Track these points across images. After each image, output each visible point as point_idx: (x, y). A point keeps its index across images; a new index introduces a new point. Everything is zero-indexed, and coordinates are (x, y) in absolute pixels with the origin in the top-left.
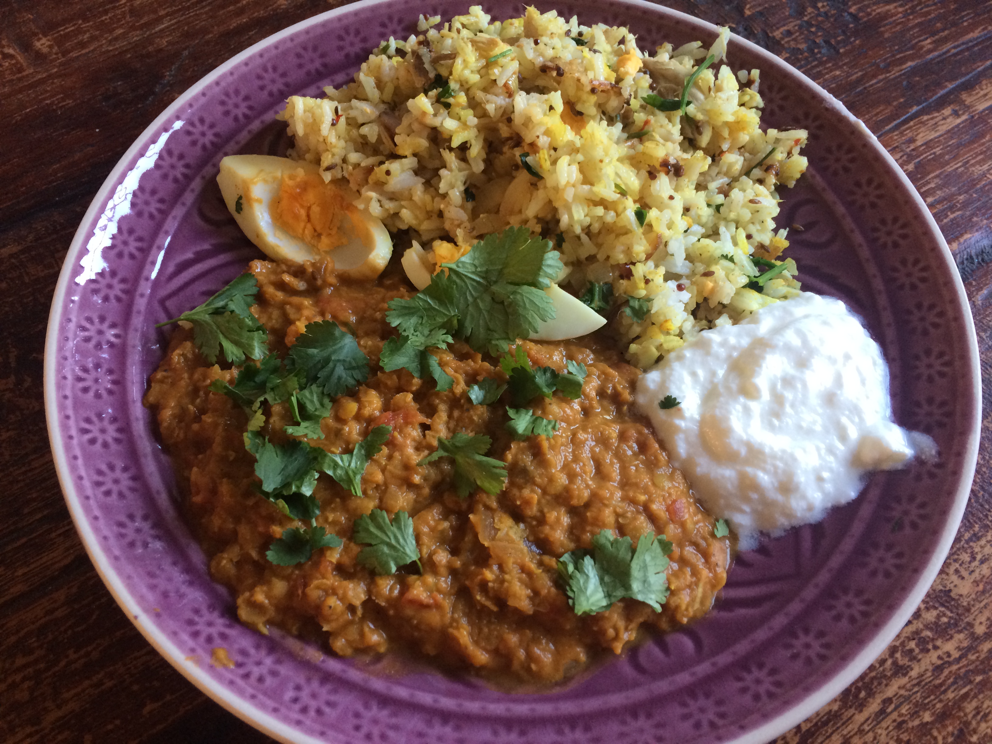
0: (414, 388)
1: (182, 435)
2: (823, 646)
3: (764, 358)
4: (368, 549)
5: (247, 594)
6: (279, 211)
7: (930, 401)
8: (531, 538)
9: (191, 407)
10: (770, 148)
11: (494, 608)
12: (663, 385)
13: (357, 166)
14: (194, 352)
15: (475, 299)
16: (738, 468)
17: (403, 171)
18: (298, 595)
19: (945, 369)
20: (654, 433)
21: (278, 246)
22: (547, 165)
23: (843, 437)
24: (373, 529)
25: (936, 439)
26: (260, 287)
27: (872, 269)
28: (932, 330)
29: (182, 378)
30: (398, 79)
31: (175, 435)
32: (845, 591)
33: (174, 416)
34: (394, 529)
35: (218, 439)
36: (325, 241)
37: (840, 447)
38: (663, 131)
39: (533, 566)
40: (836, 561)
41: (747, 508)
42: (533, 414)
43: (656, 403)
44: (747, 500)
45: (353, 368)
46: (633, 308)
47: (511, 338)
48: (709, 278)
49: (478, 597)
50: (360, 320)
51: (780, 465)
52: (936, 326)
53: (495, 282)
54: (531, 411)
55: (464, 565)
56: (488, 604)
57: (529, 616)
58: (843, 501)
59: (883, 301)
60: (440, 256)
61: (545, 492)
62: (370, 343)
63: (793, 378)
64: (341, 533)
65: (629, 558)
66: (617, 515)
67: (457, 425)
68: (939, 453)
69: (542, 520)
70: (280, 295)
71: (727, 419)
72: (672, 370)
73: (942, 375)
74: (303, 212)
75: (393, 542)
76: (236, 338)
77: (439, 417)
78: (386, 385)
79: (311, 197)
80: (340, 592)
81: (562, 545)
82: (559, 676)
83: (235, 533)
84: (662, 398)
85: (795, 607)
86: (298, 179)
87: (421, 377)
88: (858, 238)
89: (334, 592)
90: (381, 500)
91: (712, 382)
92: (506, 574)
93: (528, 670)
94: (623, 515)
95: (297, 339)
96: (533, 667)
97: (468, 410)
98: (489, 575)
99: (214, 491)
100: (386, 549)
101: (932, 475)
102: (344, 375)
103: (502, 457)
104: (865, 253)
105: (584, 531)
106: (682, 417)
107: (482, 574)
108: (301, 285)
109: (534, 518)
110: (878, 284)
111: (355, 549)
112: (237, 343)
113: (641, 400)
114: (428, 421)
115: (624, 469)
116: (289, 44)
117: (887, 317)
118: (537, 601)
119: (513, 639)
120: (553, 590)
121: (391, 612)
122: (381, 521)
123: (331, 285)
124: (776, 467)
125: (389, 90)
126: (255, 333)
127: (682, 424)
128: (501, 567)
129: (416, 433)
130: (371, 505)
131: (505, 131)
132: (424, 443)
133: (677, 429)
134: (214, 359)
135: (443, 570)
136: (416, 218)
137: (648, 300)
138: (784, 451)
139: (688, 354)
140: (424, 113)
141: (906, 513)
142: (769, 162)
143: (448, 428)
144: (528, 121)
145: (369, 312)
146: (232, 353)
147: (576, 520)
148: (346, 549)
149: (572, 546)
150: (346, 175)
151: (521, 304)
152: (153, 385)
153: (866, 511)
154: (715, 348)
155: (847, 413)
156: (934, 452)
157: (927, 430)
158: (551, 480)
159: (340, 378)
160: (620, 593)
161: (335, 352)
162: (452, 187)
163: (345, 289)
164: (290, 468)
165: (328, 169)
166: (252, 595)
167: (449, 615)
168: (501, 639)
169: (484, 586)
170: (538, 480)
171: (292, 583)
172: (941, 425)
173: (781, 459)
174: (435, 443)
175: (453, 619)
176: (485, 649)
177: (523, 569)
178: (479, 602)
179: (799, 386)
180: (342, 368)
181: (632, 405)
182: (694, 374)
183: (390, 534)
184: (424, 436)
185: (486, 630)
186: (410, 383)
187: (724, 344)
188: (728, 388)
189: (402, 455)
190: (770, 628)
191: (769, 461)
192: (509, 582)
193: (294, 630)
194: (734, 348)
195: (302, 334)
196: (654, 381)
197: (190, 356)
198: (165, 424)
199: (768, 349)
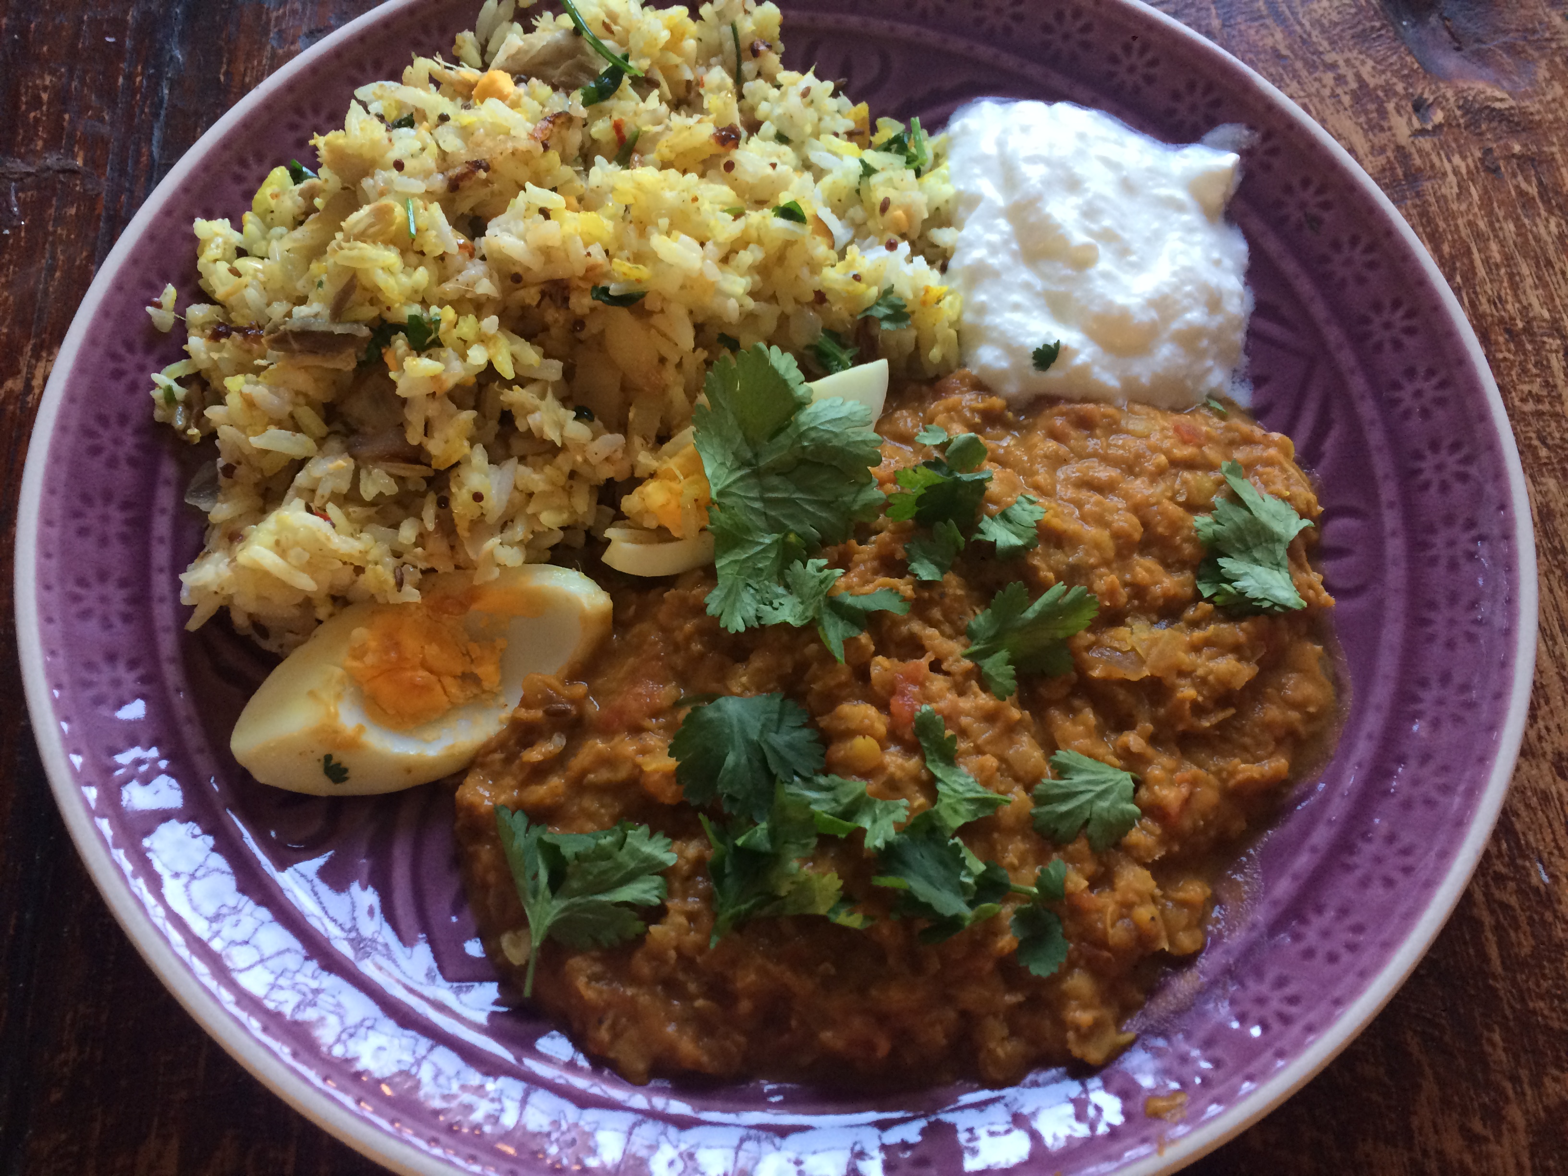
0: (872, 648)
1: (741, 1039)
2: (1427, 378)
3: (1048, 216)
4: (1090, 829)
5: (1071, 1035)
6: (391, 712)
7: (1176, 96)
8: (1154, 618)
9: (700, 1003)
10: (727, 30)
11: (1231, 711)
12: (1010, 349)
13: (421, 539)
14: (595, 960)
15: (762, 499)
16: (1165, 335)
17: (487, 476)
18: (1109, 959)
19: (1149, 56)
20: (1070, 400)
21: (453, 746)
22: (643, 272)
23: (1180, 207)
24: (1064, 808)
25: (1233, 120)
26: (518, 806)
27: (958, 45)
28: (1091, 37)
29: (633, 997)
30: (297, 393)
31: (734, 1049)
32: (1366, 320)
33: (697, 1039)
34: (1077, 779)
35: (788, 977)
36: (487, 671)
37: (1186, 218)
38: (645, 117)
39: (1198, 634)
40: (1319, 310)
41: (1209, 363)
42: (992, 517)
43: (1033, 373)
44: (1200, 354)
45: (780, 721)
46: (887, 318)
47: (865, 480)
48: (891, 208)
49: (1206, 724)
50: (683, 678)
51: (1188, 288)
52: (1087, 28)
53: (756, 455)
54: (986, 518)
55: (1155, 721)
56: (1221, 716)
57: (1259, 674)
58: (1245, 261)
59: (1010, 61)
60: (663, 506)
61: (1107, 563)
62: (744, 679)
63: (1089, 203)
64: (1042, 857)
65: (1246, 513)
66: (1172, 499)
67: (952, 623)
68: (1251, 127)
69: (1139, 591)
70: (556, 782)
71: (1110, 304)
72: (995, 328)
73: (1153, 63)
74: (421, 675)
75: (1099, 788)
76: (619, 875)
77: (930, 638)
78: (841, 686)
79: (411, 644)
80: (1132, 897)
81: (1183, 585)
82: (1330, 689)
83: (965, 1015)
84: (1030, 362)
85: (1358, 384)
86: (373, 644)
87: (862, 630)
88: (907, 30)
89: (1127, 907)
90: (1017, 779)
91: (1038, 295)
92: (1194, 671)
93: (1310, 718)
94: (1175, 493)
95: (678, 782)
96: (1312, 709)
97: (943, 595)
98: (1187, 692)
99: (882, 1019)
100: (1104, 804)
101: (1273, 152)
102: (787, 738)
103: (1044, 587)
104: (931, 37)
105: (1177, 549)
106: (1076, 353)
107: (1182, 701)
108: (554, 745)
109: (1130, 598)
110: (984, 52)
111: (1080, 846)
112: (630, 878)
113: (1012, 388)
114: (929, 657)
115: (1106, 460)
116: (55, 532)
117: (1033, 71)
118: (1248, 653)
119: (1272, 712)
120: (1244, 625)
121: (1176, 848)
122: (1056, 791)
123: (586, 696)
124: (1188, 295)
125: (309, 417)
126: (629, 840)
127: (1081, 359)
128: (1182, 673)
129: (938, 683)
130: (1018, 796)
131: (530, 296)
132: (959, 678)
133: (1084, 370)
134: (639, 926)
135: (1150, 751)
136: (559, 509)
137: (888, 292)
138: (1175, 274)
139: (982, 297)
140: (435, 378)
141: (1303, 205)
142: (745, 44)
143: (950, 637)
144: (546, 253)
145: (678, 661)
146: (645, 892)
147: (1155, 550)
148: (1071, 859)
149: (1188, 575)
150: (423, 565)
151: (827, 436)
152: (612, 1055)
153: (1272, 245)
154: (994, 261)
155: (1150, 183)
156: (1246, 133)
157: (1212, 123)
158: (1097, 546)
159: (791, 746)
160: (1281, 552)
161: (743, 731)
162: (561, 426)
163: (600, 682)
164: (932, 872)
165: (400, 584)
166: (1077, 1029)
167: (1211, 777)
168: (1268, 726)
169: (1198, 710)
170: (1092, 561)
171: (1082, 962)
172: (1216, 104)
173: (1183, 283)
174: (967, 664)
175: (1218, 773)
176: (1270, 756)
177: (1196, 648)
178: (1212, 726)
179: (1101, 204)
180: (773, 735)
181: (1010, 404)
182: (1016, 307)
183: (1082, 788)
184: (947, 673)
185: (1247, 740)
186: (860, 648)
187: (993, 249)
188: (1064, 280)
189: (968, 715)
190: (1372, 423)
191: (1178, 296)
192: (1211, 672)
193: (1140, 997)
194: (1006, 242)
195: (678, 768)
196: (997, 358)
197: (597, 968)
198: (705, 1059)
199: (1039, 205)
